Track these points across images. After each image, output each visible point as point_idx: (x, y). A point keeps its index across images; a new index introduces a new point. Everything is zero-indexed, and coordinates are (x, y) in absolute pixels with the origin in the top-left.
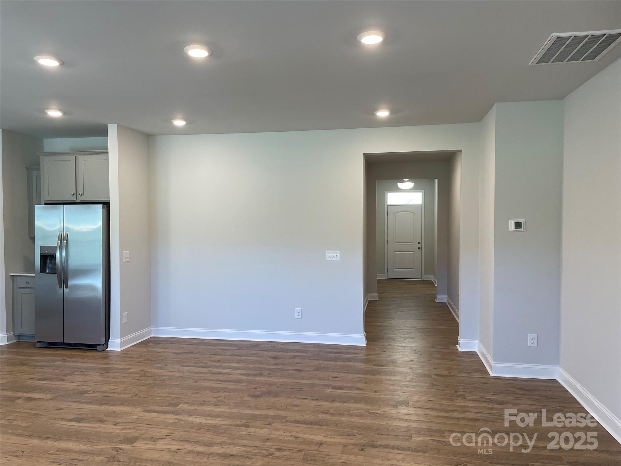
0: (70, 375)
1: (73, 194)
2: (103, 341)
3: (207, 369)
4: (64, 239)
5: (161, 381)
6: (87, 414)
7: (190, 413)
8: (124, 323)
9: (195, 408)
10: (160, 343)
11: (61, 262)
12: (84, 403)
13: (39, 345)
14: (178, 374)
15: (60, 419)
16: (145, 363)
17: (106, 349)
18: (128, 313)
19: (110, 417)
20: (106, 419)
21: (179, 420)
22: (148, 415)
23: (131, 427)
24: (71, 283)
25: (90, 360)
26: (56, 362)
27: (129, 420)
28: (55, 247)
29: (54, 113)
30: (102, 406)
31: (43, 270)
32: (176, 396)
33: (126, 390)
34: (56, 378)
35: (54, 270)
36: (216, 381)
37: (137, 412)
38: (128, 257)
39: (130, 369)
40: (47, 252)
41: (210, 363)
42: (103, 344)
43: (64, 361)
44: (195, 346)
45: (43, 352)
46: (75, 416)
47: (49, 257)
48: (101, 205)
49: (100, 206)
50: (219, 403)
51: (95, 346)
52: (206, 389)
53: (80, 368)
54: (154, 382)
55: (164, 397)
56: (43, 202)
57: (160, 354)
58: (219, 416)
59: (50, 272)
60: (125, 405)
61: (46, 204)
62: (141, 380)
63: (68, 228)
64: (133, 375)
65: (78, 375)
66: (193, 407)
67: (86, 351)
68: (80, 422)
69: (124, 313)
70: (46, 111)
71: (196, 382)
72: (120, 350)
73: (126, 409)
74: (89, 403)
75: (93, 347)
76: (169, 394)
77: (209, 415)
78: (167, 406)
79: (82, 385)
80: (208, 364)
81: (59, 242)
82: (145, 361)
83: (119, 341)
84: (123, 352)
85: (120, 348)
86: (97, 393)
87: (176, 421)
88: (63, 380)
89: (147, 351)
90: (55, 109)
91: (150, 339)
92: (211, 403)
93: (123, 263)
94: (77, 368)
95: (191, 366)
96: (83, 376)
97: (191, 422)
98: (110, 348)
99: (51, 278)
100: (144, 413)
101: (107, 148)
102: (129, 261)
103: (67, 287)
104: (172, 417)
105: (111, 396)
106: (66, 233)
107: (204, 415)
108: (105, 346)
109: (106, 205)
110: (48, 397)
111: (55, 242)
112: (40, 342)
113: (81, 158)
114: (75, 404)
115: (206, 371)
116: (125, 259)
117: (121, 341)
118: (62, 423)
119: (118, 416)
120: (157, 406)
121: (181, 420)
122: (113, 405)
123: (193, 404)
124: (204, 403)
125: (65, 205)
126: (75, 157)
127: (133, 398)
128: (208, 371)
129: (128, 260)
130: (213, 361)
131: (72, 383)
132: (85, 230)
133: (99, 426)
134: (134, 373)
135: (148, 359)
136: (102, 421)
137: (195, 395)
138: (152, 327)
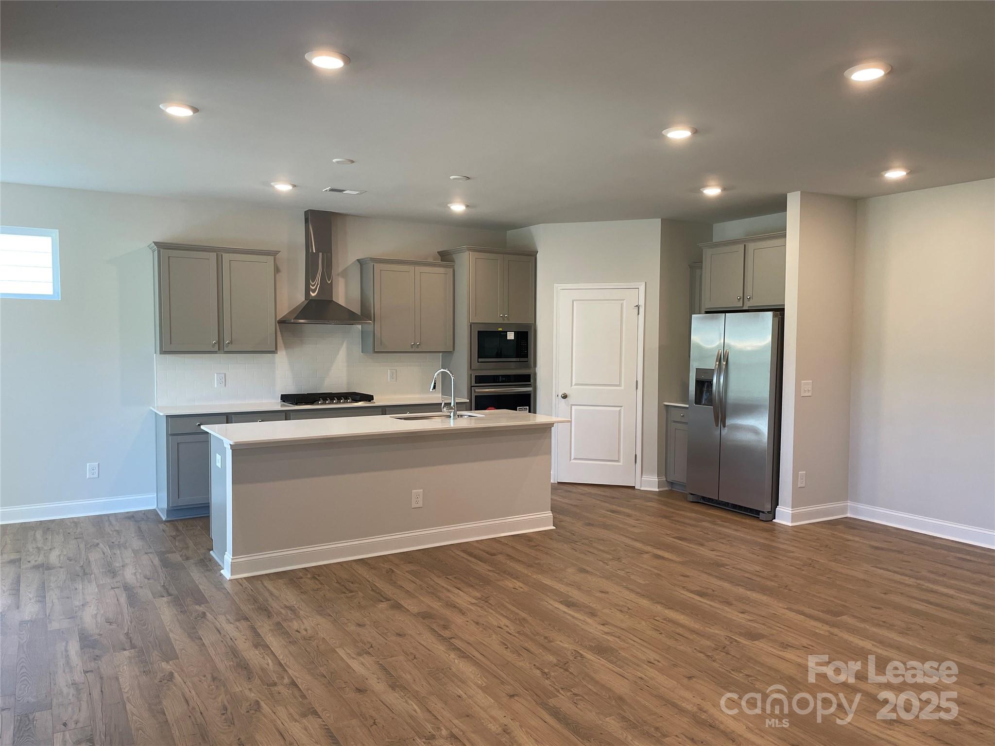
0: (713, 540)
1: (739, 298)
2: (768, 507)
3: (915, 581)
4: (723, 359)
5: (831, 578)
6: (714, 591)
7: (853, 630)
8: (799, 487)
9: (865, 627)
10: (855, 529)
11: (719, 392)
12: (716, 577)
13: (690, 498)
14: (862, 576)
15: (681, 587)
16: (818, 549)
17: (773, 519)
18: (806, 473)
19: (740, 602)
20: (734, 602)
21: (832, 634)
22: (792, 615)
23: (761, 622)
24: (729, 422)
25: (745, 529)
26: (703, 523)
27: (763, 614)
28: (711, 371)
29: (712, 191)
30: (737, 587)
31: (698, 401)
32: (843, 603)
33: (776, 576)
34: (695, 540)
35: (710, 402)
36: (923, 601)
37: (778, 607)
38: (809, 389)
39: (793, 552)
40: (703, 377)
41: (924, 573)
42: (768, 512)
43: (714, 523)
44: (914, 545)
45: (694, 508)
46: (698, 588)
47: (706, 384)
48: (772, 312)
49: (770, 314)
50: (908, 632)
51: (758, 512)
52: (897, 607)
53: (728, 536)
54: (820, 577)
55: (826, 600)
56: (703, 310)
57: (849, 543)
58: (898, 648)
59: (706, 403)
60: (765, 594)
61: (707, 312)
62: (803, 570)
63: (729, 346)
64: (793, 561)
65: (722, 543)
66: (862, 625)
67: (744, 517)
68: (702, 597)
69: (800, 473)
70: (701, 189)
71: (885, 593)
72: (790, 524)
73: (764, 598)
74: (721, 579)
75: (753, 513)
76: (835, 598)
77: (881, 642)
78: (823, 612)
79: (723, 557)
80: (920, 574)
81: (718, 363)
82: (820, 546)
83: (791, 512)
84: (795, 530)
85: (792, 523)
86: (736, 570)
87: (827, 634)
88: (702, 545)
89: (830, 534)
90: (715, 186)
91: (843, 520)
92: (896, 627)
93: (799, 398)
94: (725, 535)
95: (890, 571)
96: (729, 546)
97: (848, 642)
98: (778, 519)
99: (706, 412)
100: (787, 611)
101: (784, 229)
102: (810, 396)
103: (724, 426)
104: (823, 628)
105: (752, 578)
106: (726, 351)
107: (874, 640)
108: (771, 515)
109: (779, 312)
110: (678, 560)
111: (712, 364)
112: (692, 494)
113: (751, 246)
114: (705, 576)
115: (911, 583)
116: (805, 392)
117: (793, 512)
118: (682, 592)
119: (751, 604)
120: (809, 608)
121: (836, 635)
122: (750, 590)
123: (864, 621)
124: (883, 624)
125: (726, 314)
126: (745, 245)
127: (781, 589)
128: (915, 584)
129: (810, 394)
130: (932, 572)
131: (712, 551)
132: (749, 349)
133: (721, 608)
134: (797, 559)
135: (827, 546)
136: (729, 603)
137: (874, 611)
138: (848, 501)
